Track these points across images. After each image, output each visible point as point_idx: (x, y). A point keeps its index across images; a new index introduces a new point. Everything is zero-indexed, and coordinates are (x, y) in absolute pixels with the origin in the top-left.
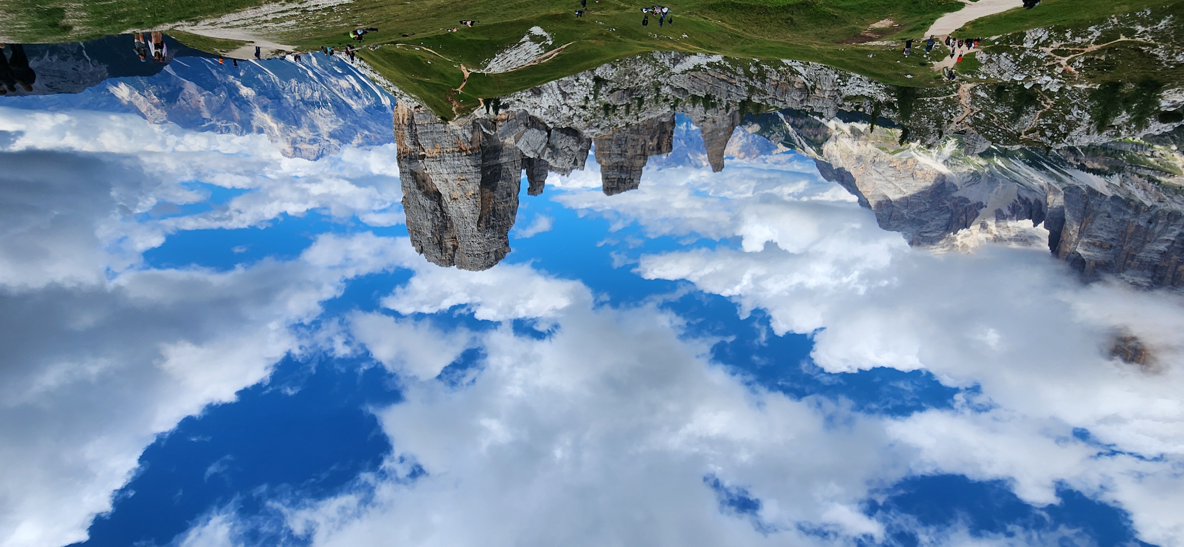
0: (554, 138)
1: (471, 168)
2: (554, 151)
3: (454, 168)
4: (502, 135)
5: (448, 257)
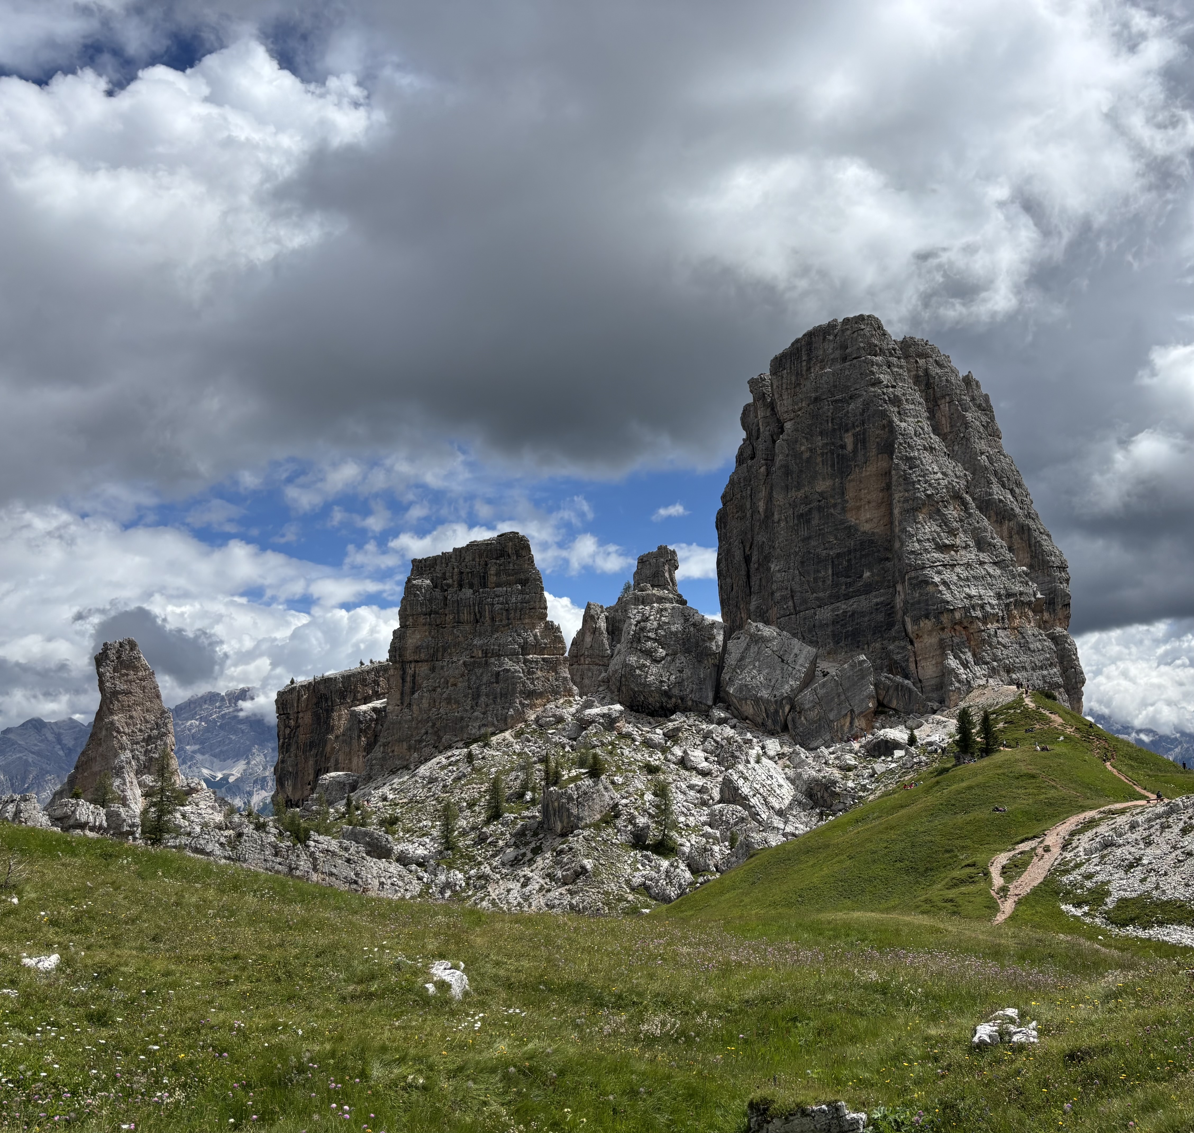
0: (701, 682)
1: (937, 579)
2: (697, 645)
4: (863, 674)
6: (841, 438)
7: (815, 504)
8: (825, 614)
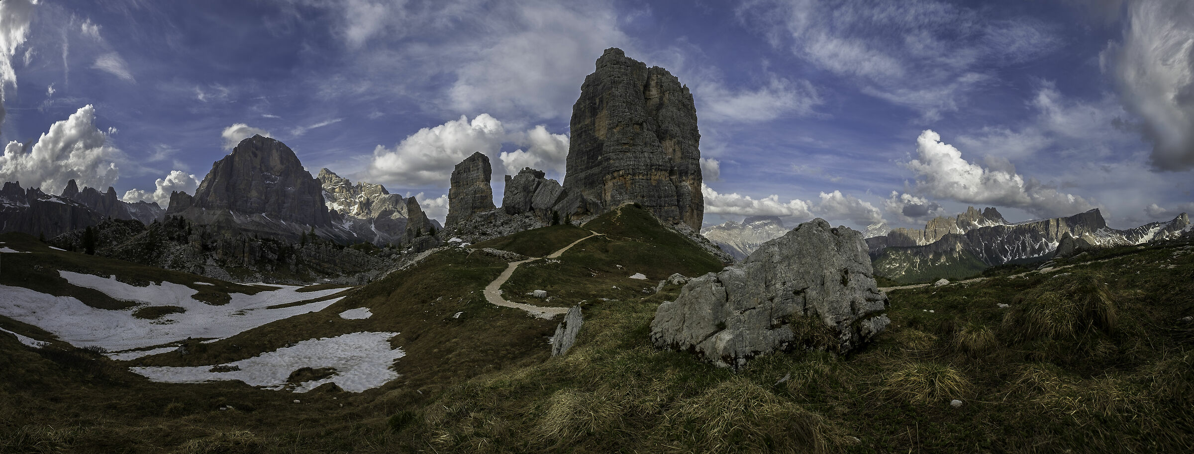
3: (636, 157)
5: (654, 77)
6: (595, 100)
7: (584, 129)
8: (582, 175)
